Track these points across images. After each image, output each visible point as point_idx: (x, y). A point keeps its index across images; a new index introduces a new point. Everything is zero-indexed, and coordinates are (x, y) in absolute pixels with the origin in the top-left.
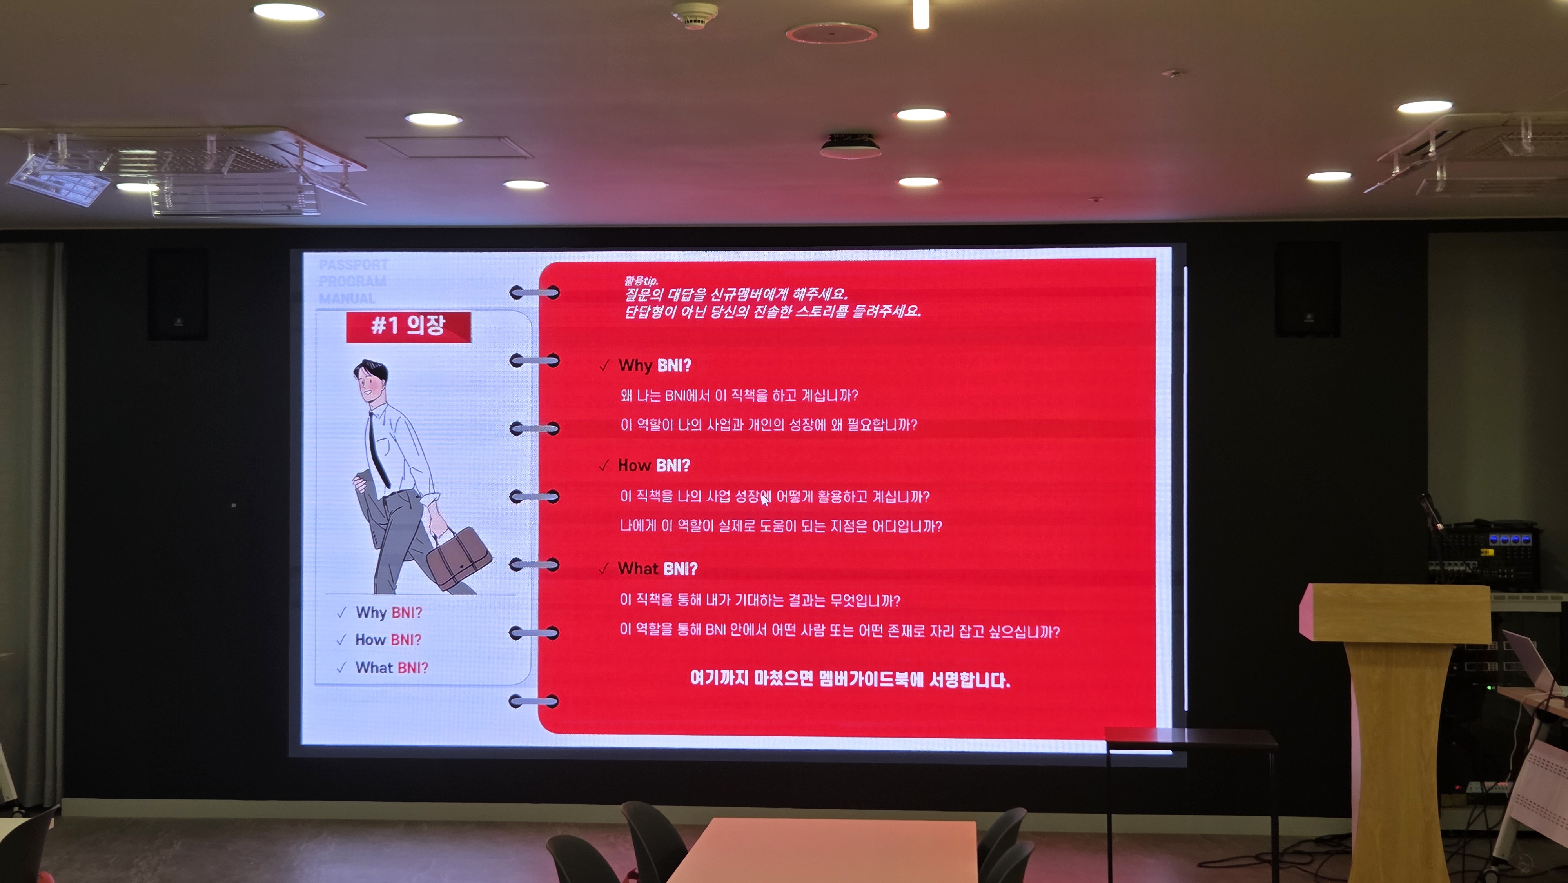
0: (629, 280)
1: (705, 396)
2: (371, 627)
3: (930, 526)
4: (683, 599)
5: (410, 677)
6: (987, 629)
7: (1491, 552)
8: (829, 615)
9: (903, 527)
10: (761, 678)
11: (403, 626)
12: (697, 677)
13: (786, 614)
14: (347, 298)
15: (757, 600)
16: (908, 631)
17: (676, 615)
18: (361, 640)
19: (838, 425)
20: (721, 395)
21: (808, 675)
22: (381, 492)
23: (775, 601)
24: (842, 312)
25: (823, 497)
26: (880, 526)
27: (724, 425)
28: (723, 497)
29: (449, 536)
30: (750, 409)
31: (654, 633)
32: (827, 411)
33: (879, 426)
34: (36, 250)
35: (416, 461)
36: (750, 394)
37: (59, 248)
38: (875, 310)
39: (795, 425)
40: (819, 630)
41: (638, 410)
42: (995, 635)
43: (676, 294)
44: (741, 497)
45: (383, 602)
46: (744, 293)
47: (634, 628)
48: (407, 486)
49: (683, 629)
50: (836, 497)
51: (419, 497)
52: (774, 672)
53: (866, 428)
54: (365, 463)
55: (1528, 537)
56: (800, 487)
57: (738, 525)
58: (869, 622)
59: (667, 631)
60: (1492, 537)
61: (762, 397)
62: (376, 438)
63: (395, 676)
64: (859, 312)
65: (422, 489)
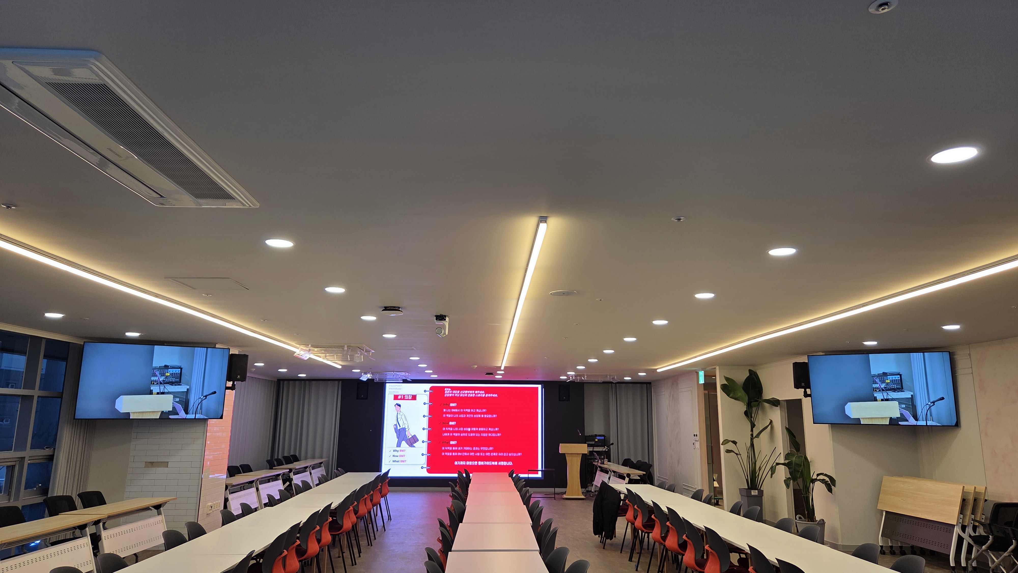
0: (446, 389)
1: (459, 410)
2: (396, 454)
3: (499, 435)
4: (454, 448)
5: (402, 463)
6: (509, 454)
7: (597, 440)
8: (480, 451)
9: (494, 435)
10: (468, 463)
11: (402, 453)
12: (456, 463)
13: (472, 451)
14: (394, 392)
15: (467, 448)
16: (494, 454)
17: (452, 451)
18: (394, 456)
19: (483, 416)
20: (462, 410)
21: (476, 462)
22: (399, 428)
23: (470, 449)
24: (484, 395)
25: (480, 429)
26: (490, 435)
27: (462, 416)
28: (462, 429)
29: (411, 436)
30: (466, 413)
31: (448, 454)
32: (481, 413)
33: (490, 416)
34: (336, 382)
35: (405, 422)
36: (467, 410)
37: (341, 382)
38: (489, 395)
39: (475, 416)
40: (478, 454)
41: (446, 413)
42: (510, 455)
43: (454, 392)
44: (465, 429)
45: (398, 449)
46: (466, 392)
47: (445, 454)
48: (404, 427)
49: (454, 454)
50: (482, 429)
51: (406, 429)
52: (470, 462)
53: (488, 417)
54: (395, 423)
55: (603, 437)
56: (476, 427)
57: (464, 434)
58: (488, 452)
59: (451, 454)
60: (597, 437)
61: (469, 411)
62: (398, 418)
63: (400, 463)
64: (487, 395)
65: (406, 427)
